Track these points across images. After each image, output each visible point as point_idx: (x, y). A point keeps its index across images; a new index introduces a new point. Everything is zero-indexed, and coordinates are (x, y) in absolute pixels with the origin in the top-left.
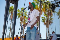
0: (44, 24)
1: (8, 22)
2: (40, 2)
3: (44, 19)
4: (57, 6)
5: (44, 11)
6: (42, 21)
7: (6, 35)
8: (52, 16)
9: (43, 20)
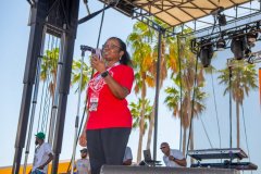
0: (175, 114)
1: (35, 102)
2: (156, 33)
3: (172, 95)
4: (218, 46)
5: (171, 65)
6: (166, 101)
7: (27, 152)
8: (202, 85)
9: (168, 98)
